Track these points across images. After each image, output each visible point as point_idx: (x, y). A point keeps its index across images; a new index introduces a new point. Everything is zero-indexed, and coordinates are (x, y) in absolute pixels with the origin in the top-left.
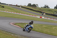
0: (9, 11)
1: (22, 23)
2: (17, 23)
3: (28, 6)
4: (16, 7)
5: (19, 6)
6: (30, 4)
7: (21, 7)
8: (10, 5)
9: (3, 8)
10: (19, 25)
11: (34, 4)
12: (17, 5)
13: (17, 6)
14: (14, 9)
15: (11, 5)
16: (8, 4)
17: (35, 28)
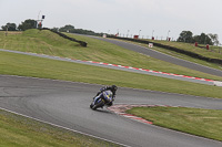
0: (106, 62)
1: (156, 109)
2: (138, 108)
3: (178, 41)
4: (133, 43)
5: (146, 42)
6: (189, 33)
7: (154, 44)
8: (108, 36)
9: (83, 50)
10: (147, 113)
11: (203, 34)
12: (136, 36)
13: (136, 39)
14: (125, 51)
15: (112, 36)
16: (102, 35)
17: (206, 127)
